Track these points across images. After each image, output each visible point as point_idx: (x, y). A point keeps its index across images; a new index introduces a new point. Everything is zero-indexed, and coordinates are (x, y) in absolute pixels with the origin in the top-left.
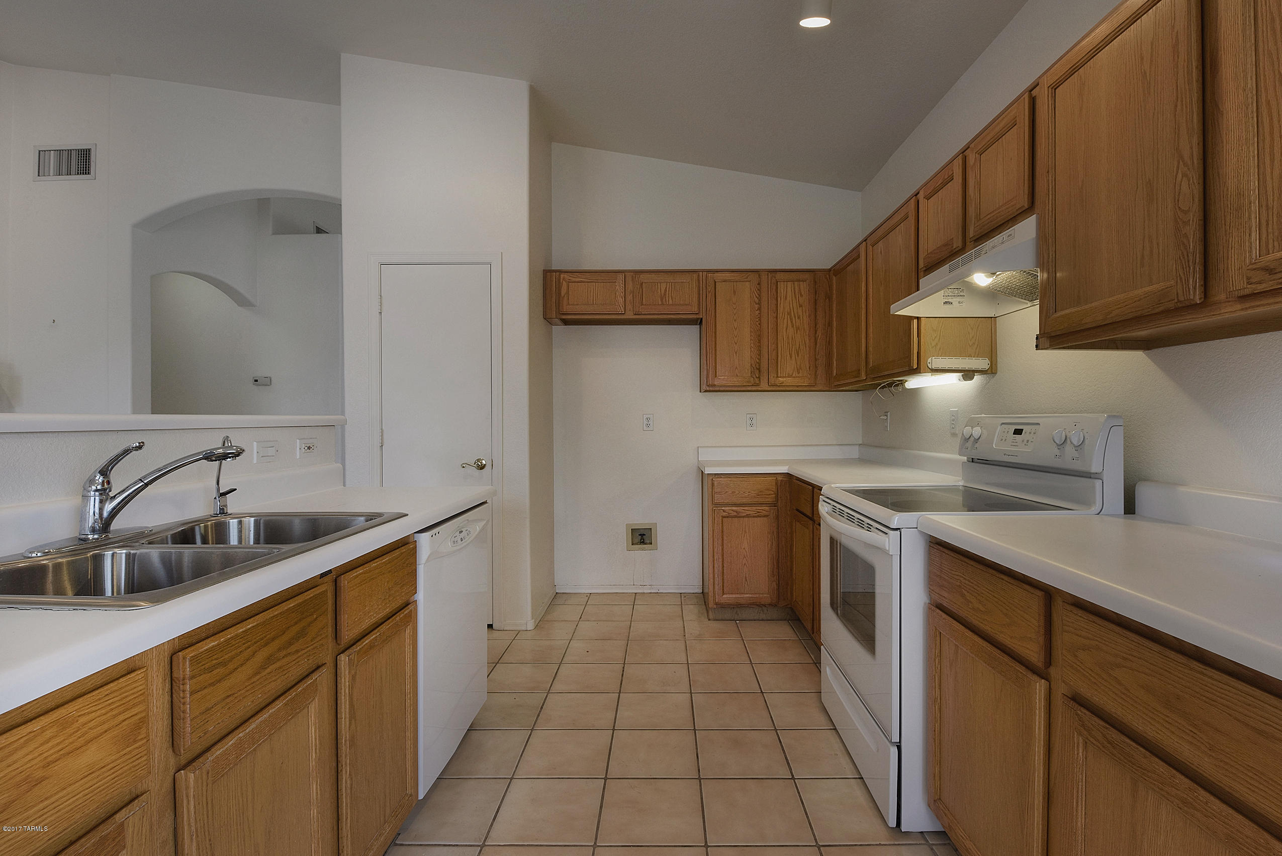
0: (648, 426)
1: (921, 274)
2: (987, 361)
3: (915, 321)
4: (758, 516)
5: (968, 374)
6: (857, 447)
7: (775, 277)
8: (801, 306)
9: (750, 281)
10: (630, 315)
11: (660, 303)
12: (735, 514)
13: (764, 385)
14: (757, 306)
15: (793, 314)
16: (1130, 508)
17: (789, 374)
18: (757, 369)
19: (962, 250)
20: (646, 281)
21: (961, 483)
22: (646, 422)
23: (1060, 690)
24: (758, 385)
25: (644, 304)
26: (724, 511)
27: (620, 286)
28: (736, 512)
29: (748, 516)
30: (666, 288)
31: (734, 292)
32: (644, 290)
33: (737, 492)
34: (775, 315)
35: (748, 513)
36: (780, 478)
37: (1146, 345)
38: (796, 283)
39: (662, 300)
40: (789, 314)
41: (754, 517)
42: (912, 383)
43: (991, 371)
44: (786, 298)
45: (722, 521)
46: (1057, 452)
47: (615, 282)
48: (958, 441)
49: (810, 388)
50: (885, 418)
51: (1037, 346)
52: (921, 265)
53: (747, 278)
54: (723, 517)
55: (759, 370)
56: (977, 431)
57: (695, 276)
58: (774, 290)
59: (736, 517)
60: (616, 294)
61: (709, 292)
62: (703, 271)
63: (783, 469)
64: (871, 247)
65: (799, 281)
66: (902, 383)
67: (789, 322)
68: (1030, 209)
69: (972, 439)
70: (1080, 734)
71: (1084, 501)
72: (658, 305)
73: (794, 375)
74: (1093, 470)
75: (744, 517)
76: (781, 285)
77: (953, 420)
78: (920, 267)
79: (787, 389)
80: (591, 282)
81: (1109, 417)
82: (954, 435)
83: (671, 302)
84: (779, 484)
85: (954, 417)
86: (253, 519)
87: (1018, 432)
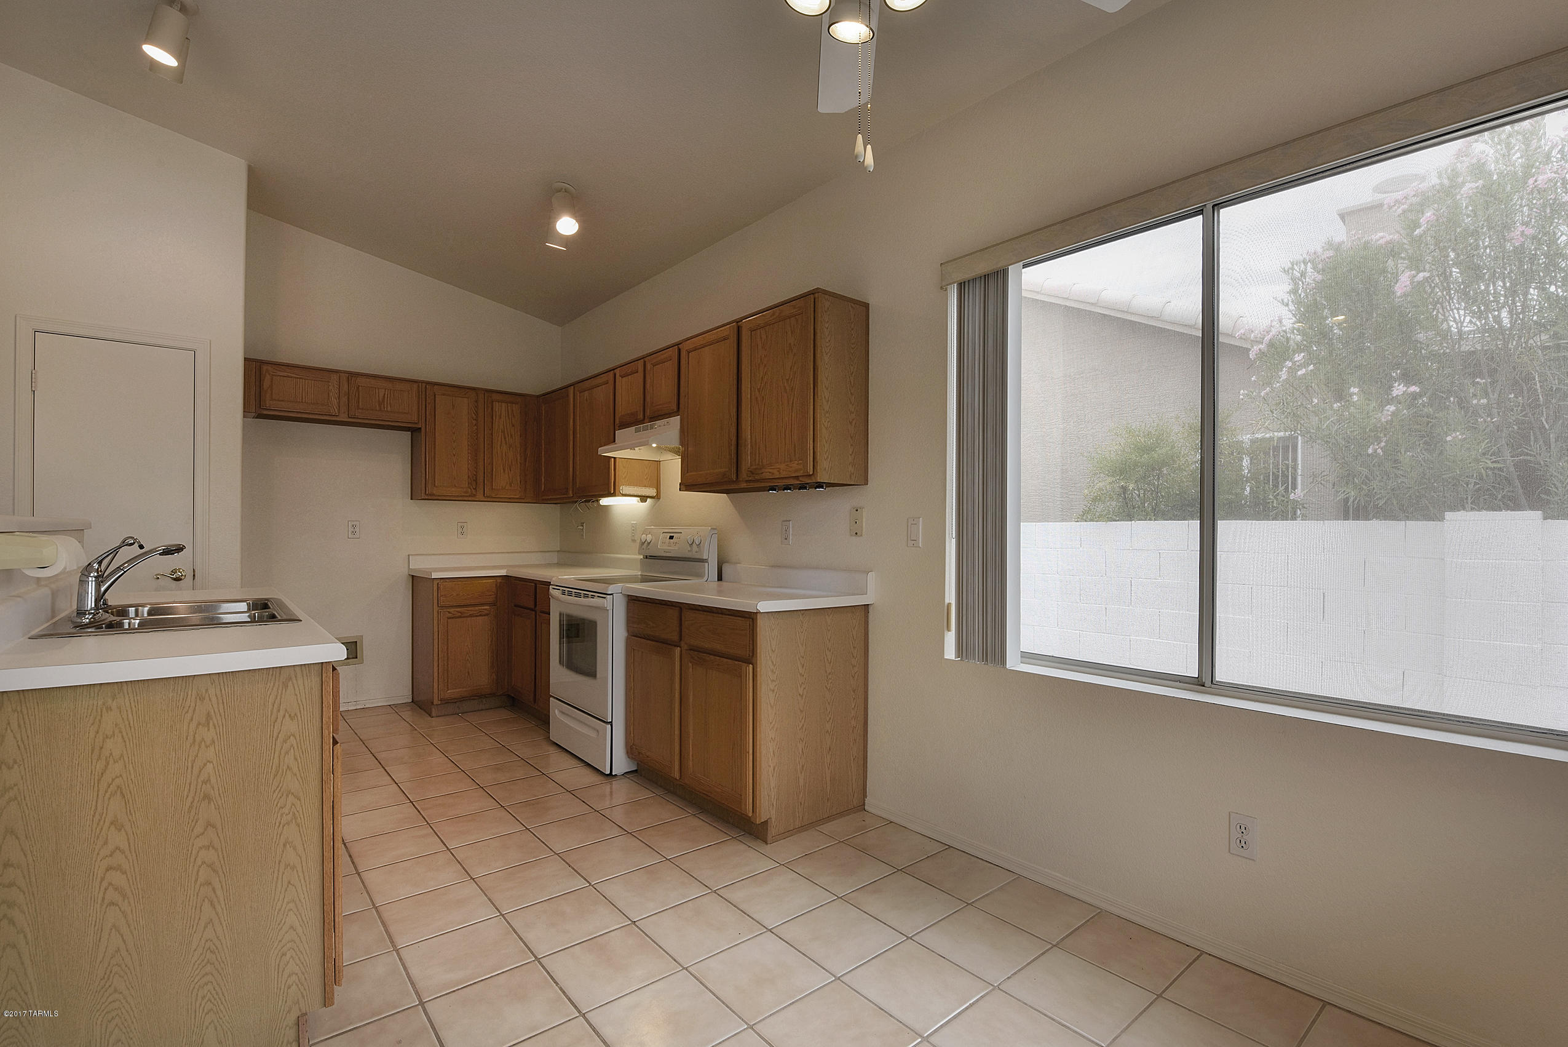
0: (354, 533)
1: (617, 427)
2: (655, 490)
3: (613, 459)
4: (481, 615)
5: (643, 498)
6: (556, 553)
7: (491, 397)
8: (513, 426)
9: (468, 398)
10: (343, 417)
11: (378, 408)
12: (460, 614)
13: (480, 496)
14: (474, 422)
15: (506, 432)
16: (720, 578)
17: (502, 487)
18: (474, 481)
19: (642, 422)
20: (363, 385)
21: (639, 574)
22: (351, 529)
23: (685, 647)
24: (475, 495)
25: (360, 407)
26: (449, 612)
27: (334, 386)
28: (461, 613)
29: (471, 616)
30: (385, 394)
31: (453, 406)
32: (360, 394)
33: (461, 594)
34: (490, 432)
35: (471, 613)
36: (499, 580)
37: (726, 492)
38: (509, 405)
39: (380, 406)
40: (503, 432)
41: (477, 616)
42: (604, 501)
43: (657, 497)
44: (500, 418)
45: (447, 622)
46: (689, 549)
47: (329, 382)
48: (638, 544)
49: (520, 500)
50: (581, 527)
51: (680, 489)
52: (617, 421)
53: (465, 394)
54: (448, 618)
55: (476, 481)
56: (649, 538)
57: (415, 386)
58: (490, 408)
59: (460, 617)
60: (329, 394)
61: (429, 404)
62: (422, 382)
63: (503, 572)
64: (578, 393)
65: (512, 403)
66: (598, 501)
67: (503, 440)
68: (677, 412)
69: (646, 542)
70: (691, 662)
71: (699, 575)
72: (376, 410)
73: (507, 488)
74: (704, 558)
75: (467, 617)
76: (496, 405)
77: (633, 530)
78: (616, 423)
79: (501, 500)
80: (300, 378)
81: (711, 529)
82: (634, 541)
83: (389, 409)
84: (498, 585)
85: (634, 528)
86: (134, 608)
87: (671, 538)
